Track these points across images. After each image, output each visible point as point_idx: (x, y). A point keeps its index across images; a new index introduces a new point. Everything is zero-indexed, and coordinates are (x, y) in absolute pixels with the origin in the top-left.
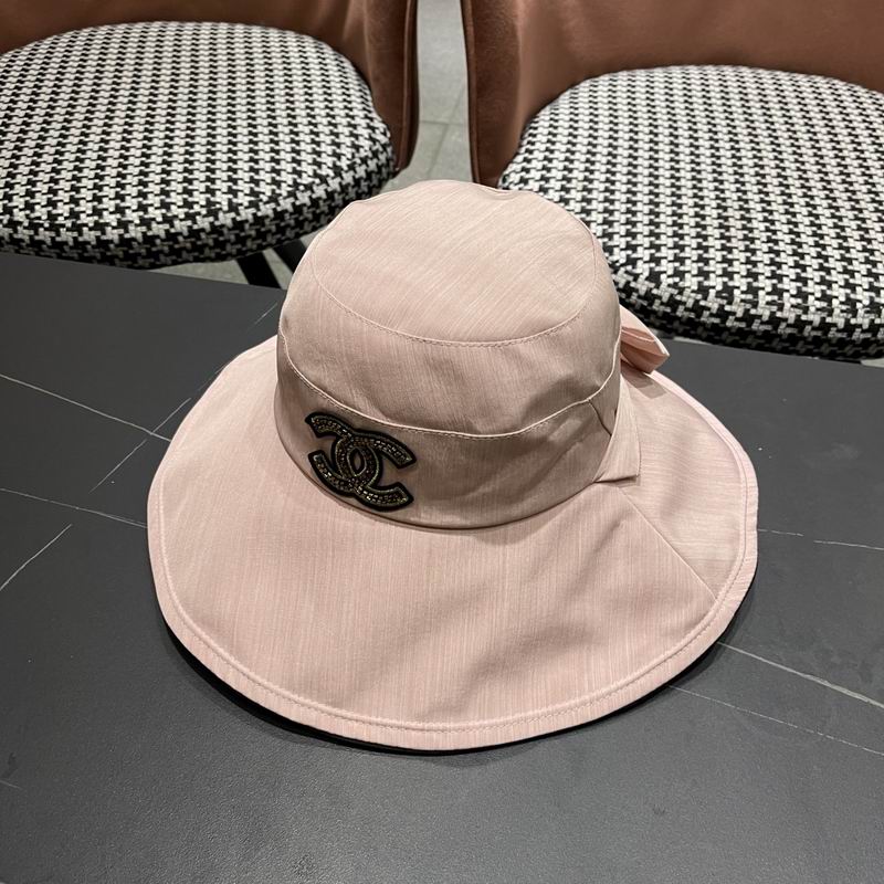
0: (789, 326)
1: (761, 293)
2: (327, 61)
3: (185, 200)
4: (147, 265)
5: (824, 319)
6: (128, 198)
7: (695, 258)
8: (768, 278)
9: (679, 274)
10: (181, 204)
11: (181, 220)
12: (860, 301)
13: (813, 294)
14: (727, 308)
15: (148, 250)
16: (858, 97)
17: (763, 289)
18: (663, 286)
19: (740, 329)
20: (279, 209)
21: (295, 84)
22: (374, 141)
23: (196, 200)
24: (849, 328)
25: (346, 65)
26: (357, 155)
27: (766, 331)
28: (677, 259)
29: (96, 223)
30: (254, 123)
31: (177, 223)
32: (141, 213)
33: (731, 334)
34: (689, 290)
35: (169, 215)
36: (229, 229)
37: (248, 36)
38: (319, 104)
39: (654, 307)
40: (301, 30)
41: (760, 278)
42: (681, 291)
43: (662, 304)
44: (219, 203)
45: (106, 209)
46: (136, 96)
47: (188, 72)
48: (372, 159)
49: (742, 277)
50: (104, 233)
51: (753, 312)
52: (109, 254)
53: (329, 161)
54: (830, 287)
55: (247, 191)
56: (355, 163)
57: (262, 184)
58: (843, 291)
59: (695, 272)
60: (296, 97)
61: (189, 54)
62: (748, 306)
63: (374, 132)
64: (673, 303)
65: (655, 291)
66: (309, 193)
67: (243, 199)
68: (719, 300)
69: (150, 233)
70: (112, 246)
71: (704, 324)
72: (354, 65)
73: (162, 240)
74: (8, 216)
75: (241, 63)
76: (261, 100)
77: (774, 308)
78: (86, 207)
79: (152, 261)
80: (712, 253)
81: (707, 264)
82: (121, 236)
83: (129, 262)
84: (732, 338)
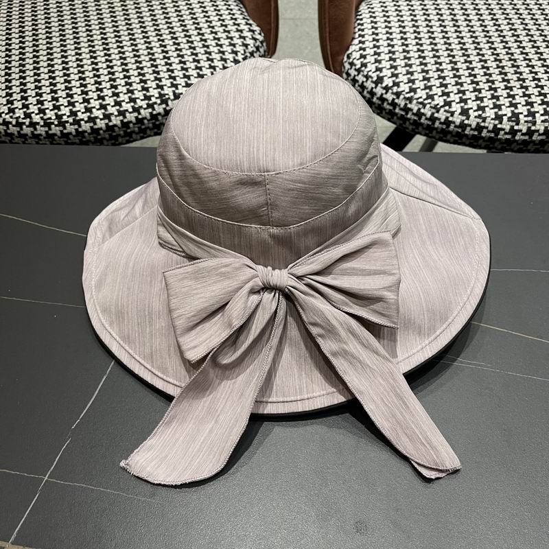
1: (537, 115)
3: (144, 95)
4: (124, 142)
6: (106, 98)
7: (489, 97)
8: (539, 104)
9: (482, 109)
10: (143, 98)
11: (145, 109)
14: (516, 128)
15: (125, 132)
17: (538, 112)
18: (472, 118)
19: (524, 140)
22: (255, 39)
23: (152, 94)
26: (247, 51)
27: (541, 140)
28: (478, 99)
29: (89, 117)
30: (175, 36)
31: (142, 111)
32: (118, 107)
33: (518, 144)
34: (490, 119)
35: (136, 106)
39: (466, 132)
41: (535, 105)
42: (484, 120)
43: (472, 129)
44: (167, 94)
45: (94, 107)
48: (256, 52)
49: (523, 106)
50: (95, 124)
51: (533, 128)
52: (99, 137)
53: (231, 57)
55: (184, 84)
56: (247, 56)
57: (192, 78)
59: (491, 106)
63: (254, 33)
64: (479, 128)
65: (466, 122)
67: (182, 90)
68: (510, 123)
69: (125, 120)
70: (101, 132)
71: (500, 139)
73: (134, 124)
74: (28, 120)
77: (547, 124)
78: (80, 107)
79: (127, 138)
80: (500, 92)
81: (498, 100)
82: (107, 124)
83: (113, 142)
84: (518, 147)
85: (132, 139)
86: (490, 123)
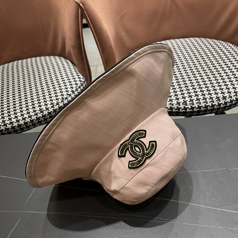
0: (203, 108)
1: (194, 101)
2: (63, 62)
3: (33, 110)
4: (27, 130)
5: (212, 104)
6: (18, 113)
7: (174, 95)
8: (194, 96)
9: (171, 100)
10: (33, 111)
11: (34, 116)
12: (220, 97)
13: (207, 98)
14: (186, 107)
15: (26, 126)
16: (203, 41)
17: (194, 99)
19: (191, 111)
20: (60, 106)
21: (56, 70)
22: (81, 81)
23: (36, 109)
24: (219, 105)
25: (68, 62)
26: (77, 86)
27: (198, 110)
29: (10, 122)
30: (48, 84)
31: (32, 117)
32: (22, 117)
33: (189, 113)
35: (30, 115)
36: (47, 115)
37: (41, 60)
38: (64, 75)
40: (54, 55)
41: (193, 97)
42: (173, 105)
44: (43, 109)
45: (12, 118)
46: (14, 84)
47: (27, 74)
48: (81, 86)
49: (188, 97)
50: (13, 125)
51: (193, 106)
52: (15, 130)
53: (70, 90)
54: (211, 95)
55: (50, 104)
56: (77, 88)
57: (53, 100)
58: (215, 95)
59: (175, 99)
60: (57, 74)
61: (26, 68)
62: (191, 105)
63: (80, 79)
64: (171, 108)
66: (67, 100)
67: (49, 106)
68: (183, 105)
69: (26, 122)
70: (16, 127)
71: (181, 112)
72: (71, 61)
73: (30, 123)
75: (40, 68)
76: (48, 77)
77: (198, 104)
78: (6, 118)
79: (28, 128)
80: (178, 93)
81: (177, 96)
82: (18, 124)
83: (22, 130)
84: (189, 114)
85: (29, 129)
86: (175, 106)
